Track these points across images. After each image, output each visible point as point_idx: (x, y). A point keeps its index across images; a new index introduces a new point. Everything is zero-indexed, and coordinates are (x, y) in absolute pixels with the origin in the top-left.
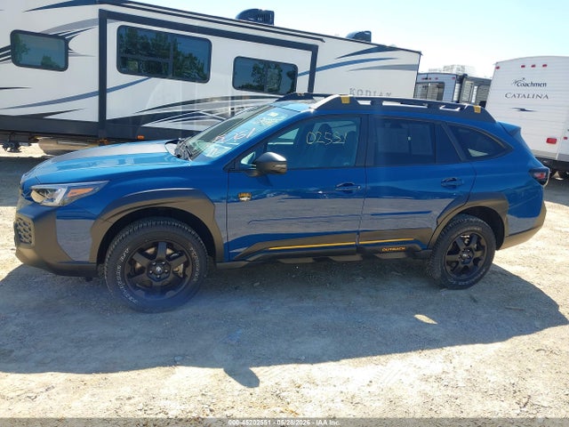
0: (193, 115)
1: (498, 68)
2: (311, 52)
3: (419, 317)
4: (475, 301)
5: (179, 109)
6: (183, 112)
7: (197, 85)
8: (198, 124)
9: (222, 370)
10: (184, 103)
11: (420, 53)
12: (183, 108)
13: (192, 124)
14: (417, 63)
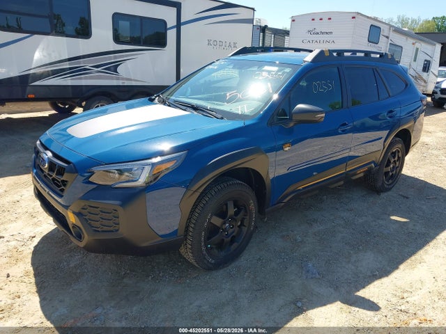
0: (80, 70)
1: (293, 21)
2: (176, 9)
3: (393, 218)
4: (407, 198)
5: (66, 65)
6: (70, 69)
7: (80, 41)
8: (86, 78)
9: (339, 302)
10: (70, 60)
11: (253, 9)
12: (70, 64)
13: (81, 79)
14: (252, 17)
